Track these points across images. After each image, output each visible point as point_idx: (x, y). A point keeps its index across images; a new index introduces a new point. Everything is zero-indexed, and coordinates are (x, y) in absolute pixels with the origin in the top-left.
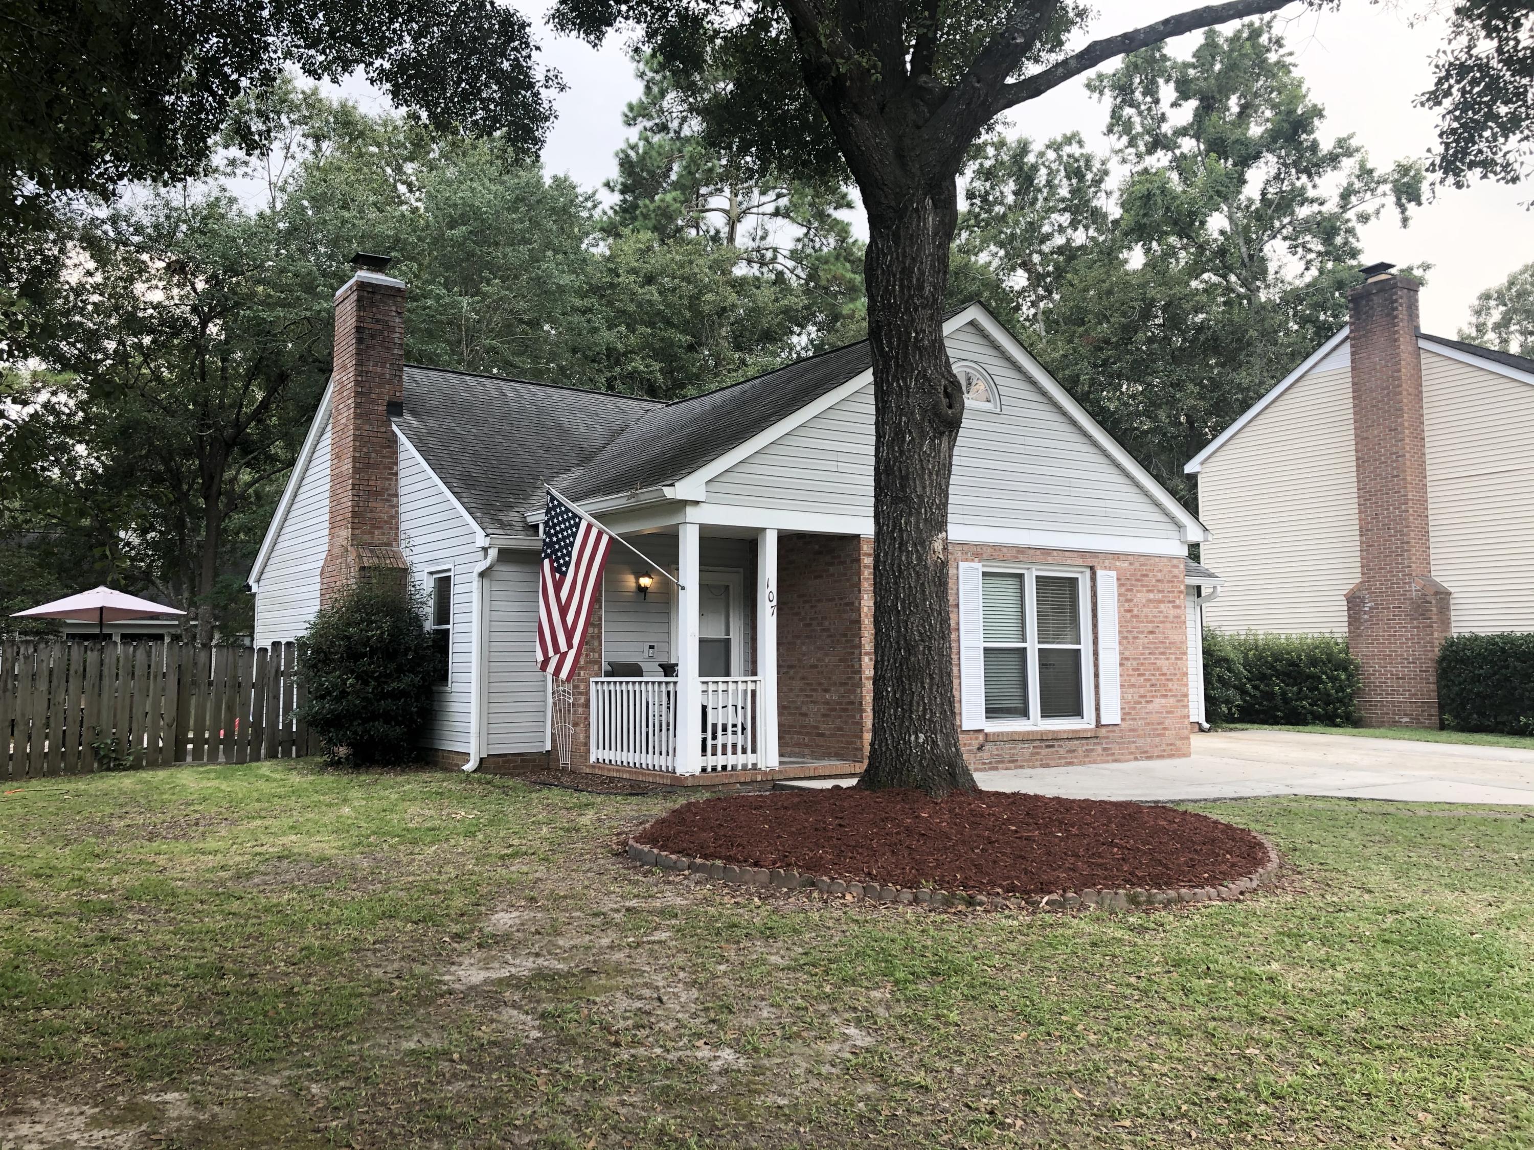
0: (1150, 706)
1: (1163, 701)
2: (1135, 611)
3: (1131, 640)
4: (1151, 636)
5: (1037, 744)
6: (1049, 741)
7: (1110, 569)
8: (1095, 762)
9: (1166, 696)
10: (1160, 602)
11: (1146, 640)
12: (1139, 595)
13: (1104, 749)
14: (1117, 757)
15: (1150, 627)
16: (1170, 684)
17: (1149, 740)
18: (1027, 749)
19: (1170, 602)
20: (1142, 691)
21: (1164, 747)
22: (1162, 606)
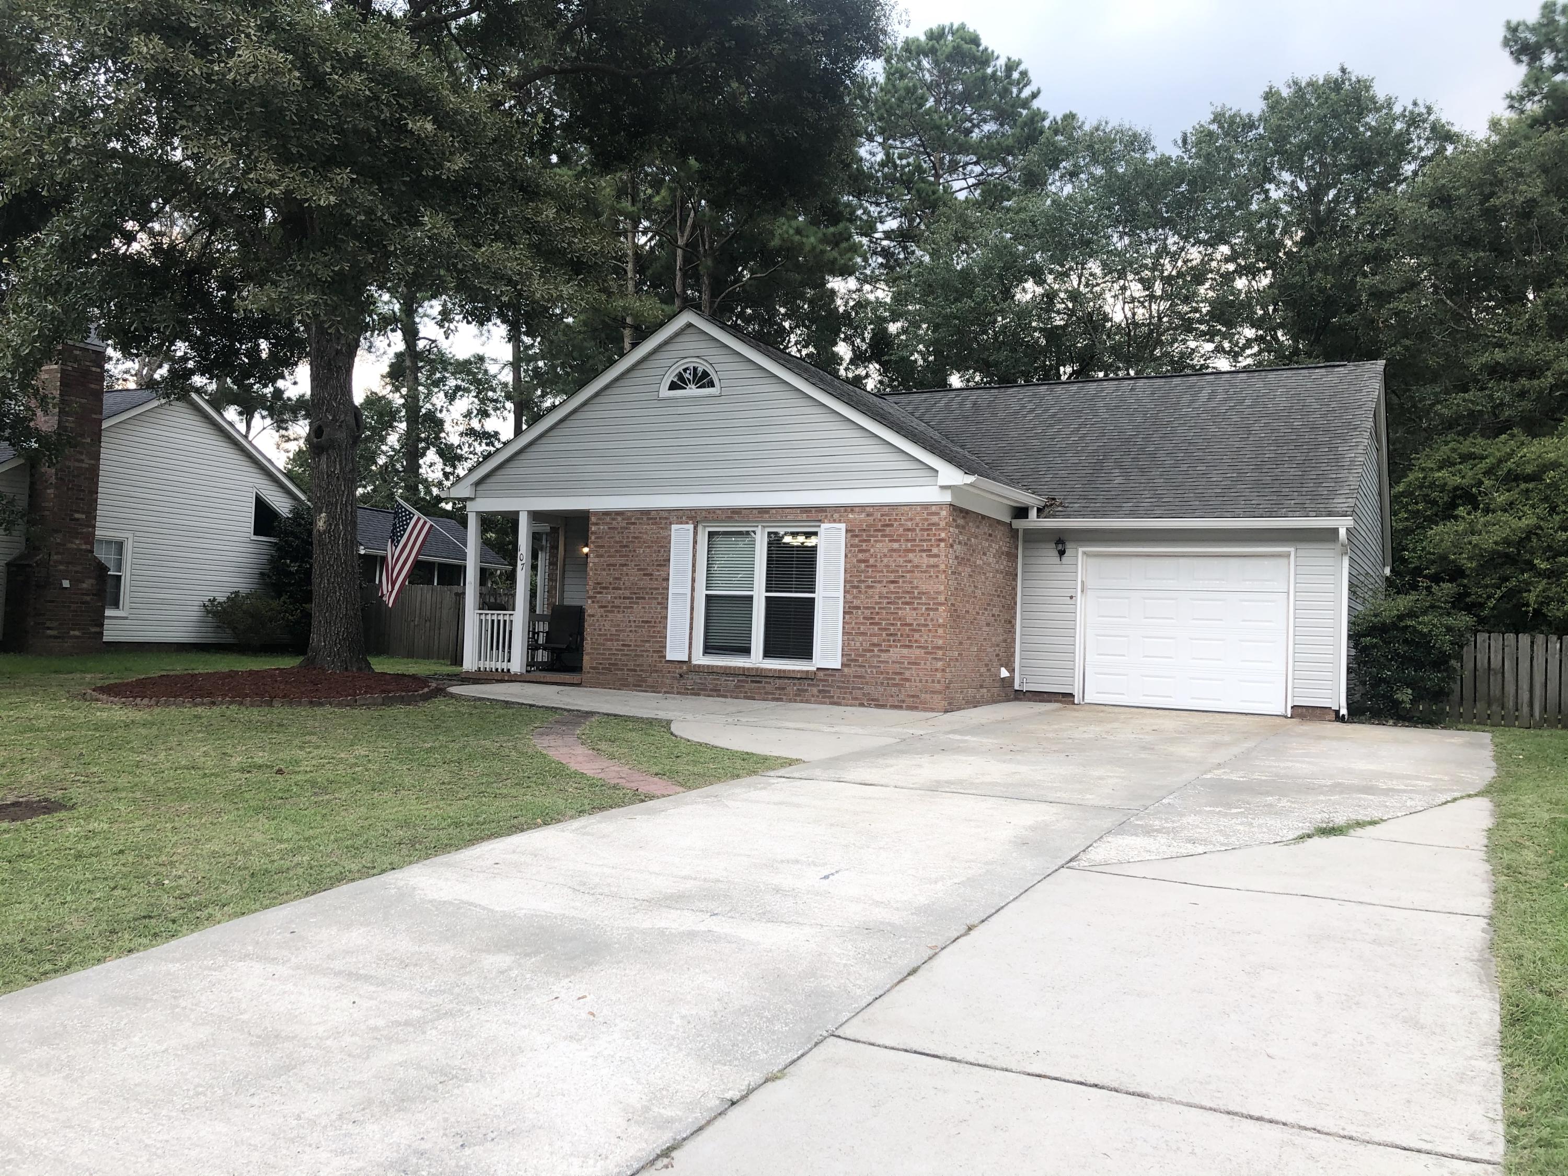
0: (884, 656)
1: (905, 651)
2: (872, 561)
3: (863, 590)
4: (892, 586)
5: (741, 678)
6: (757, 676)
7: (840, 522)
8: (808, 702)
9: (910, 647)
10: (908, 551)
11: (885, 590)
12: (879, 545)
13: (820, 691)
14: (835, 699)
15: (892, 577)
16: (917, 636)
17: (881, 689)
18: (732, 683)
19: (924, 551)
20: (875, 640)
21: (902, 697)
22: (911, 555)
